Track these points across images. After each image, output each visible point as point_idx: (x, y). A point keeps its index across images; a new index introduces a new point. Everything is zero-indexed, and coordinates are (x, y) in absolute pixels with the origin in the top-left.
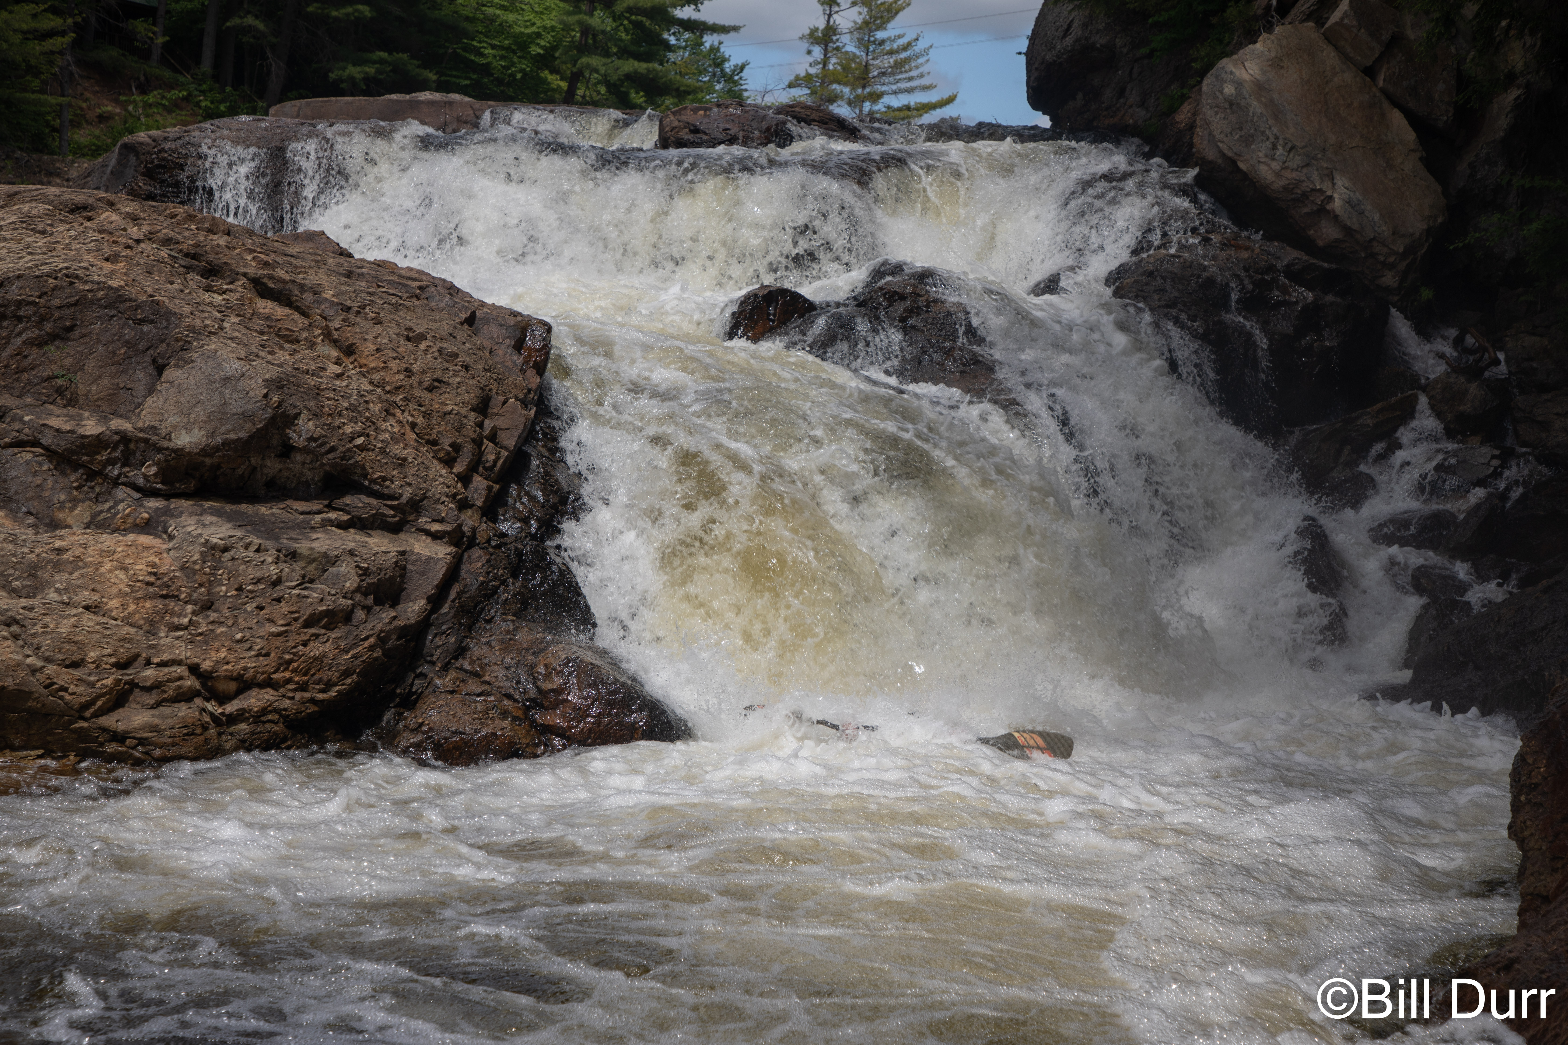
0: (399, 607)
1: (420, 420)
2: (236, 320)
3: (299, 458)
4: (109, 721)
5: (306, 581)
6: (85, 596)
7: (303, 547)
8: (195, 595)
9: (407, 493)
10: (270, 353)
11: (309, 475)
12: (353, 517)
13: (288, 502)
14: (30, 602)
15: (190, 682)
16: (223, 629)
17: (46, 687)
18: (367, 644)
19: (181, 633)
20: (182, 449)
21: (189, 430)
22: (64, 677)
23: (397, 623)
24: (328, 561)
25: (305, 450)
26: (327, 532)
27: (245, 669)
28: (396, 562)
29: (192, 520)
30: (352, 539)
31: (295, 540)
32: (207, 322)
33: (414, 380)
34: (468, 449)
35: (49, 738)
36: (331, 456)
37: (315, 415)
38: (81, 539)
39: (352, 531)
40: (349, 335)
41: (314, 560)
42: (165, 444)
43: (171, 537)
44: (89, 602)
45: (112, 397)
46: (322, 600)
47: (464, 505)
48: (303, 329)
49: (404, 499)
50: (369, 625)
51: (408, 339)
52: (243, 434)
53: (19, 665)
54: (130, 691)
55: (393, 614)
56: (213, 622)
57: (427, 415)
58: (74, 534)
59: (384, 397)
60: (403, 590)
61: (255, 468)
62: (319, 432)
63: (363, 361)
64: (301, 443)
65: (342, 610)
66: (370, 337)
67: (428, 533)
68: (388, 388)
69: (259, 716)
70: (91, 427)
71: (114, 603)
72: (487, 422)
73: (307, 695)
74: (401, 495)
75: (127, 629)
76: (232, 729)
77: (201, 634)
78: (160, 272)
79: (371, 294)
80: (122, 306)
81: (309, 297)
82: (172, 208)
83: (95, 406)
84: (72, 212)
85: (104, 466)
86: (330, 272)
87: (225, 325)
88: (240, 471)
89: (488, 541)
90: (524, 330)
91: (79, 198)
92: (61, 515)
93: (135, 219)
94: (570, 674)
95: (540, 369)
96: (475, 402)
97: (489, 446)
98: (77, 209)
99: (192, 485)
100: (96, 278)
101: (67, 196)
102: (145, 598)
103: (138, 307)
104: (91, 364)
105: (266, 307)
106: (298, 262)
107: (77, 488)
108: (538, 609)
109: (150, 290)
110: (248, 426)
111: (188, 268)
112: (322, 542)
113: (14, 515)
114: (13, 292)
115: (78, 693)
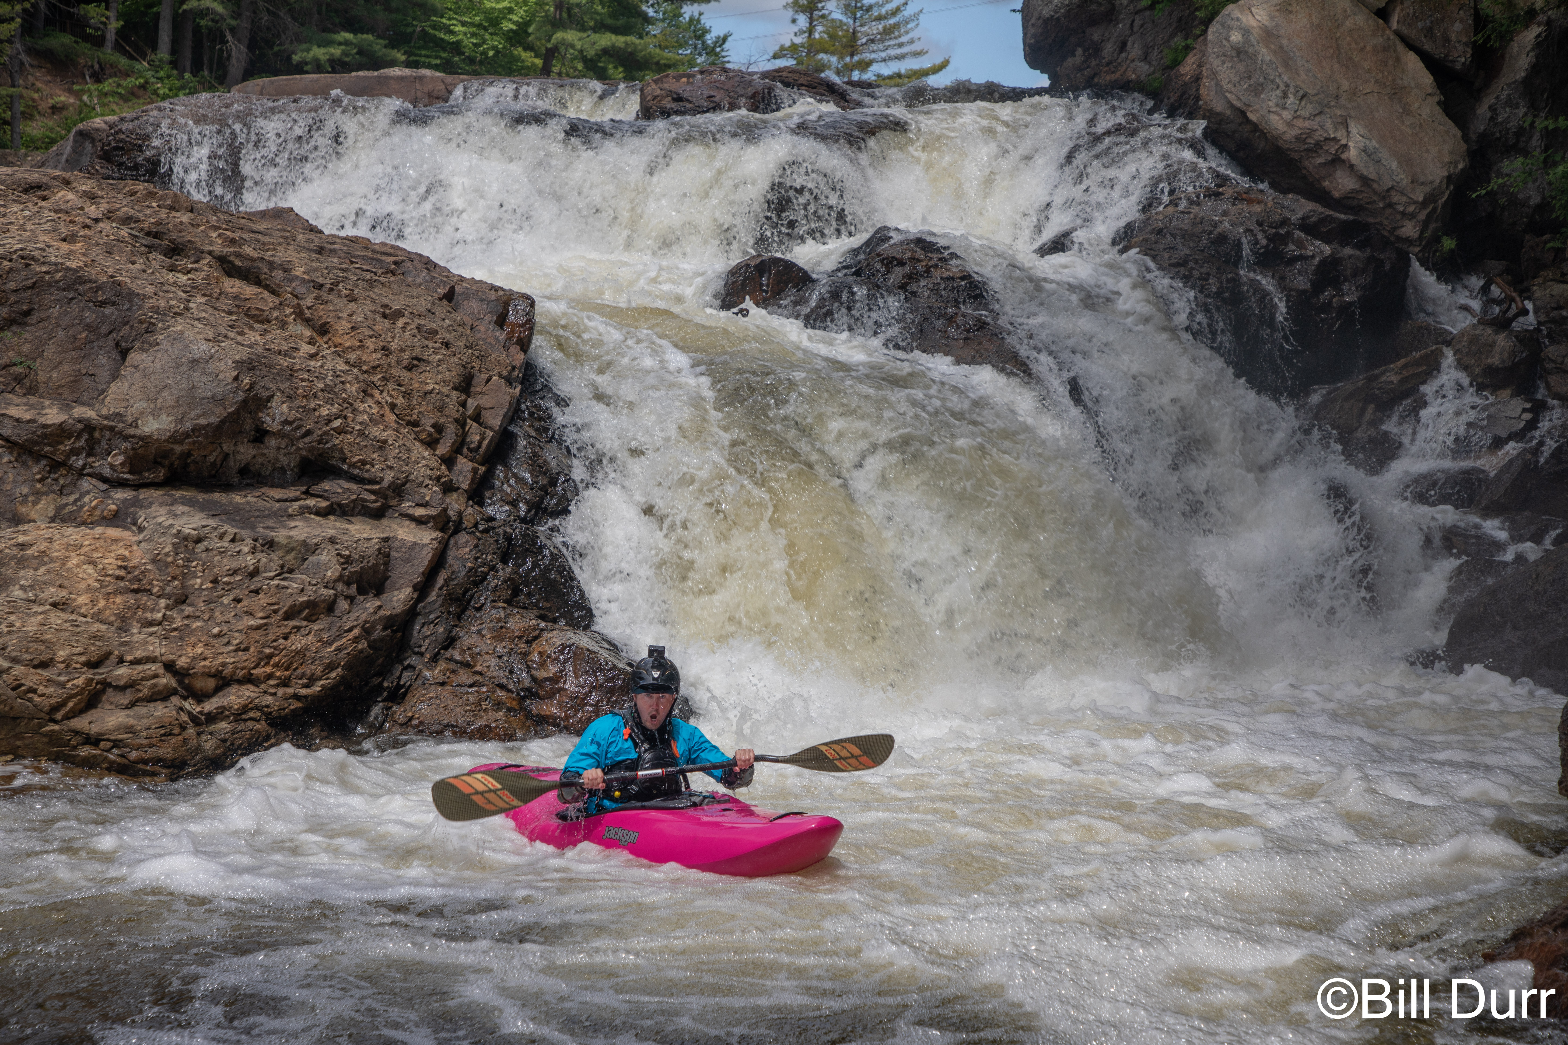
0: (384, 597)
1: (400, 401)
2: (203, 300)
3: (273, 442)
4: (81, 723)
5: (285, 571)
6: (52, 593)
7: (281, 535)
8: (168, 589)
9: (389, 477)
10: (239, 333)
11: (284, 461)
12: (332, 504)
13: (264, 489)
15: (166, 680)
16: (198, 624)
17: (14, 689)
18: (351, 635)
19: (154, 629)
20: (150, 437)
21: (156, 416)
22: (32, 678)
23: (382, 613)
24: (308, 549)
25: (279, 434)
26: (305, 520)
27: (224, 665)
28: (379, 550)
29: (163, 510)
30: (332, 526)
31: (272, 529)
32: (172, 303)
33: (393, 359)
34: (451, 430)
35: (18, 743)
36: (307, 440)
37: (289, 397)
38: (46, 533)
39: (332, 518)
40: (322, 313)
41: (293, 549)
42: (132, 431)
43: (141, 529)
44: (57, 599)
45: (75, 383)
46: (302, 590)
47: (448, 488)
48: (274, 309)
49: (385, 484)
50: (353, 616)
51: (385, 316)
52: (214, 419)
54: (103, 691)
55: (378, 603)
56: (188, 617)
57: (407, 395)
58: (38, 528)
59: (361, 377)
60: (387, 578)
61: (227, 455)
62: (293, 415)
63: (338, 340)
64: (275, 427)
65: (324, 601)
66: (344, 315)
67: (411, 518)
68: (365, 368)
69: (240, 715)
70: (53, 415)
71: (82, 599)
72: (470, 401)
73: (290, 691)
74: (382, 479)
75: (97, 626)
76: (212, 728)
77: (175, 629)
78: (121, 251)
79: (344, 270)
80: (82, 289)
81: (278, 274)
82: (131, 185)
83: (55, 394)
84: (26, 191)
85: (68, 457)
86: (300, 249)
87: (192, 305)
88: (212, 458)
89: (476, 525)
90: (506, 304)
91: (34, 177)
92: (23, 510)
93: (92, 197)
94: (565, 662)
95: (524, 345)
96: (457, 380)
97: (472, 426)
98: (31, 188)
99: (161, 474)
100: (53, 259)
101: (19, 176)
102: (115, 593)
103: (98, 288)
104: (50, 350)
105: (233, 285)
106: (267, 239)
107: (40, 481)
108: (529, 594)
109: (110, 271)
110: (218, 410)
111: (150, 248)
112: (301, 530)
115: (48, 695)
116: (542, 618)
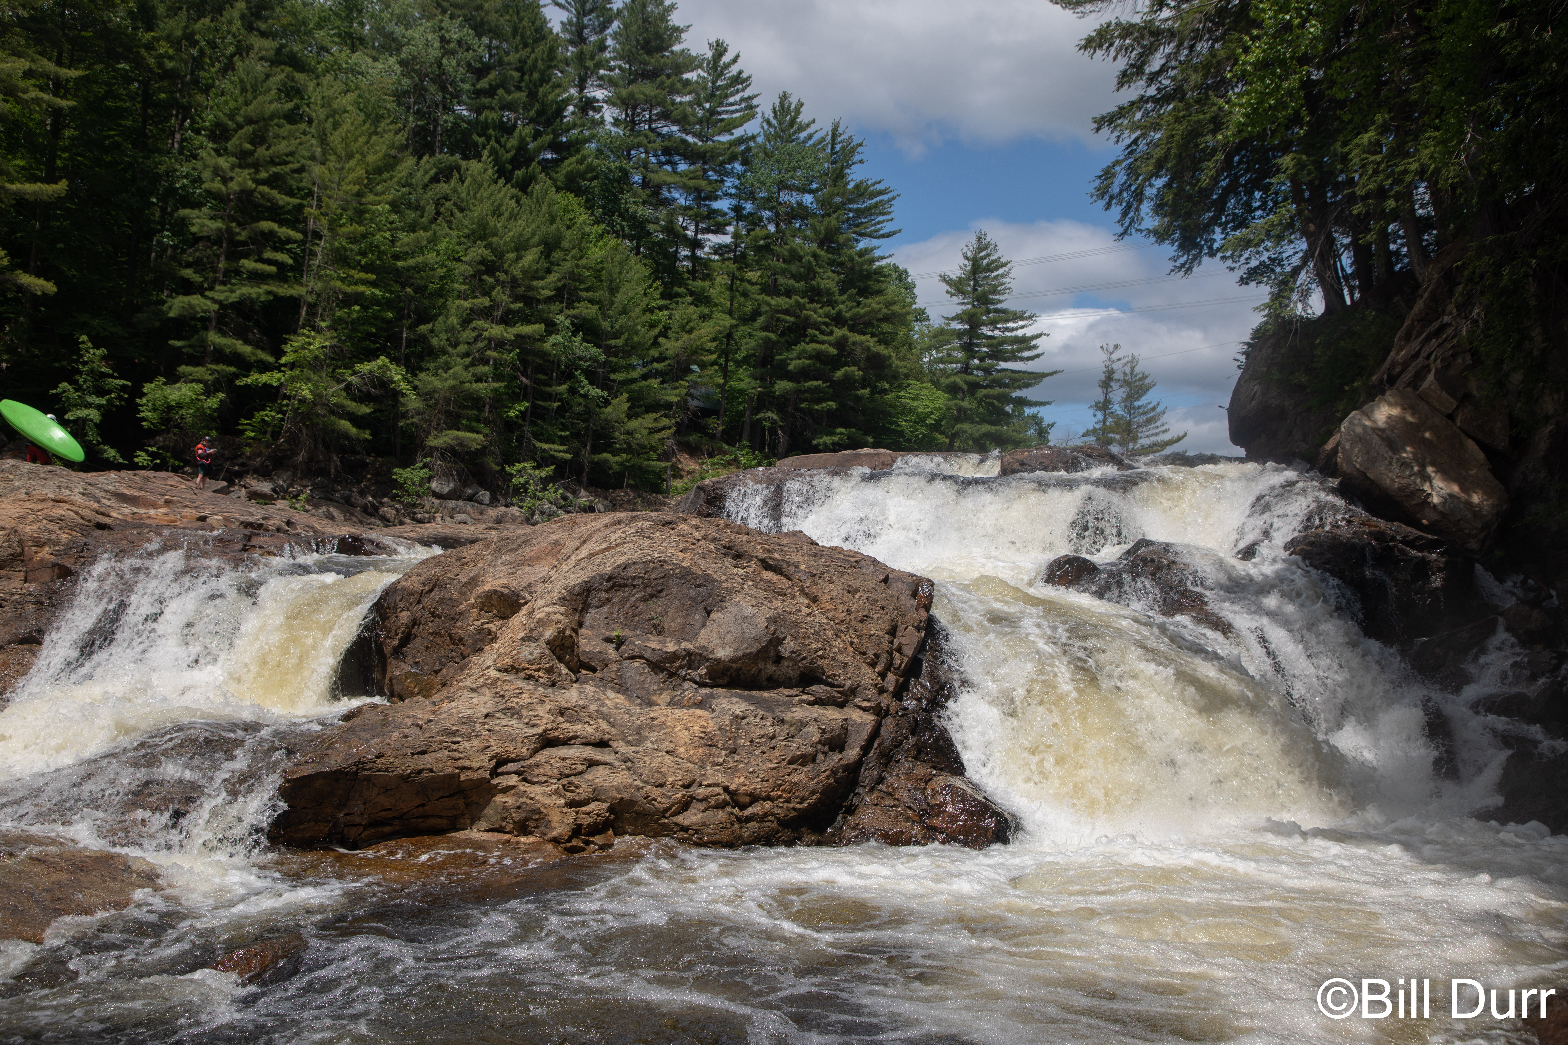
0: (844, 753)
1: (856, 640)
2: (751, 583)
3: (785, 663)
4: (679, 819)
5: (789, 737)
6: (666, 745)
7: (787, 716)
8: (727, 745)
9: (848, 684)
10: (769, 602)
11: (791, 673)
12: (817, 698)
13: (780, 690)
14: (637, 749)
15: (724, 797)
16: (742, 765)
17: (645, 799)
18: (825, 775)
19: (719, 768)
20: (720, 659)
21: (724, 648)
22: (655, 792)
23: (842, 762)
24: (802, 724)
25: (789, 659)
26: (802, 707)
27: (755, 789)
28: (842, 726)
29: (726, 701)
30: (816, 711)
31: (784, 712)
32: (735, 585)
33: (852, 616)
34: (884, 658)
35: (648, 828)
36: (804, 662)
37: (795, 638)
38: (664, 712)
39: (816, 706)
40: (815, 590)
41: (794, 724)
42: (711, 656)
43: (714, 711)
44: (669, 749)
45: (683, 629)
46: (799, 748)
47: (882, 691)
48: (789, 588)
49: (846, 688)
50: (826, 764)
51: (849, 592)
52: (754, 650)
53: (630, 785)
54: (691, 802)
55: (840, 757)
56: (736, 761)
57: (860, 637)
58: (661, 709)
59: (835, 627)
60: (846, 742)
61: (761, 670)
62: (796, 648)
63: (823, 606)
64: (787, 655)
65: (810, 754)
66: (827, 591)
67: (860, 707)
68: (837, 621)
69: (762, 818)
70: (671, 647)
71: (682, 750)
72: (895, 640)
73: (791, 806)
74: (844, 685)
75: (689, 765)
76: (748, 825)
77: (730, 768)
78: (710, 557)
79: (828, 566)
80: (689, 578)
81: (792, 569)
82: (717, 521)
83: (673, 635)
84: (664, 525)
85: (678, 670)
86: (805, 554)
87: (745, 586)
88: (753, 671)
89: (897, 713)
90: (918, 585)
91: (668, 518)
92: (654, 699)
93: (697, 528)
94: (947, 795)
95: (927, 608)
96: (888, 628)
97: (896, 655)
98: (667, 524)
99: (726, 681)
100: (675, 562)
101: (661, 517)
102: (699, 746)
103: (697, 578)
104: (671, 611)
105: (768, 575)
106: (787, 549)
107: (663, 683)
108: (927, 754)
109: (704, 568)
110: (757, 645)
111: (725, 555)
112: (799, 713)
113: (629, 698)
114: (632, 572)
115: (662, 802)
116: (934, 768)
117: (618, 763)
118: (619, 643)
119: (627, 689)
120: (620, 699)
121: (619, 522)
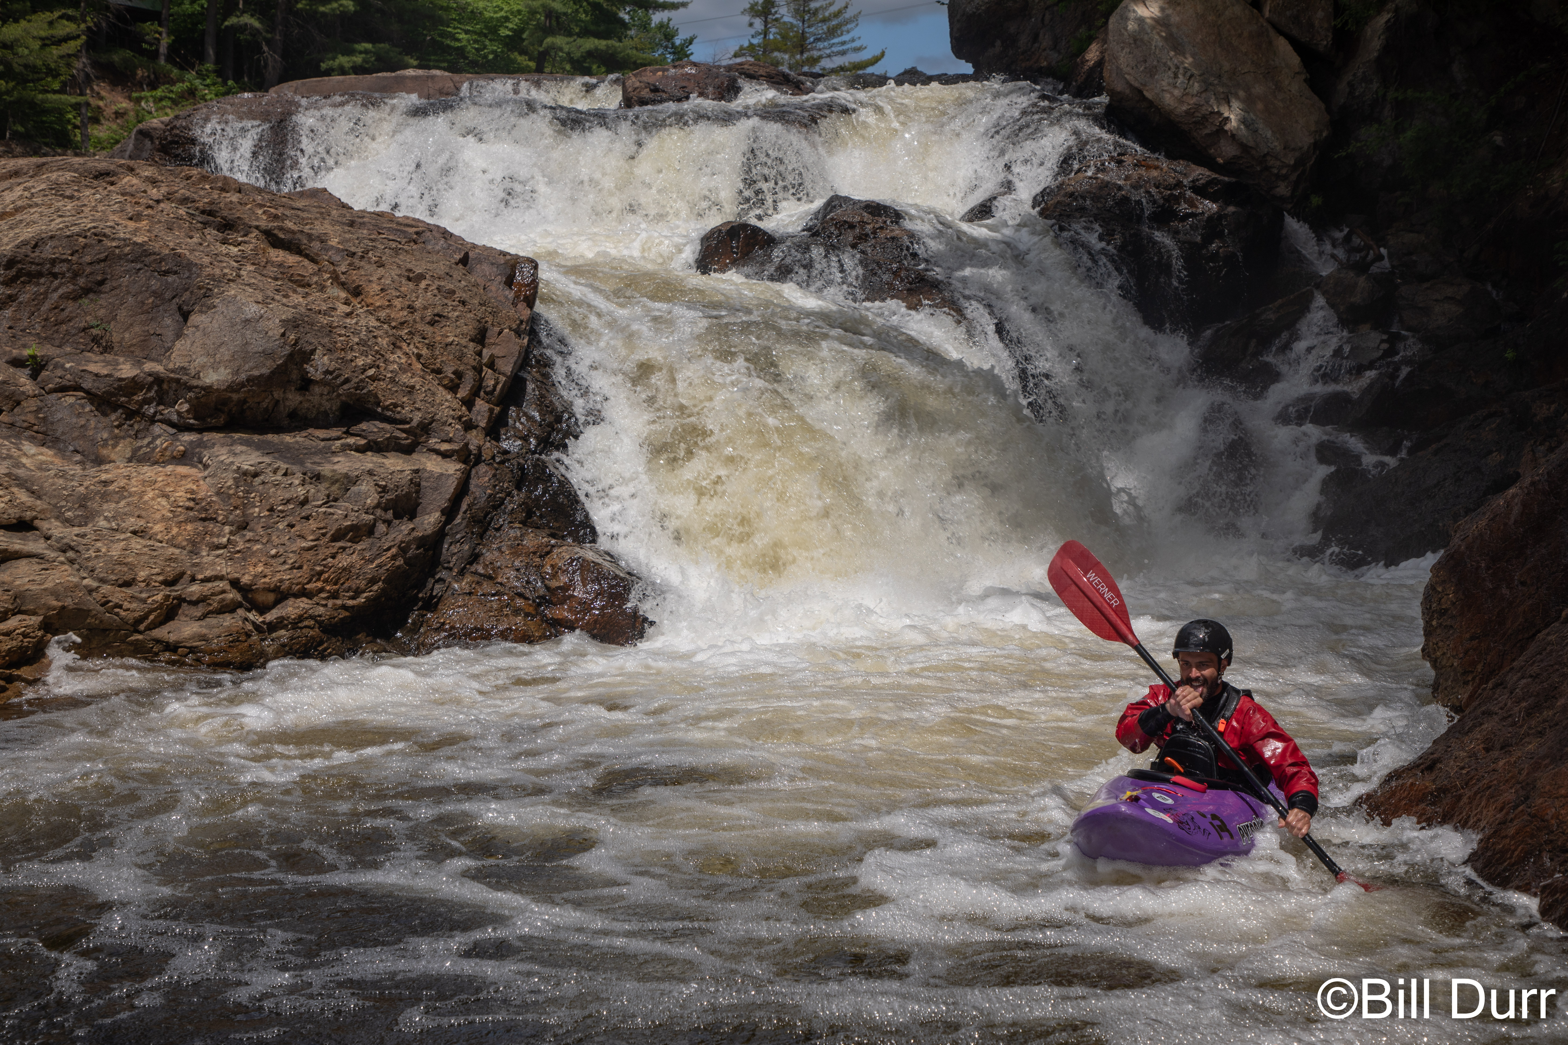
0: (416, 520)
1: (424, 352)
2: (252, 268)
3: (317, 390)
4: (162, 632)
5: (331, 500)
6: (132, 522)
7: (326, 469)
8: (231, 517)
9: (417, 417)
10: (284, 296)
11: (327, 405)
12: (369, 441)
13: (310, 430)
14: (83, 530)
15: (232, 595)
16: (259, 546)
18: (389, 554)
19: (221, 551)
20: (210, 387)
21: (215, 369)
22: (118, 595)
23: (415, 534)
24: (350, 481)
25: (322, 383)
26: (347, 456)
27: (281, 581)
28: (411, 480)
29: (224, 450)
30: (370, 461)
31: (319, 464)
32: (226, 271)
33: (417, 316)
34: (470, 376)
35: (108, 651)
36: (346, 387)
37: (329, 350)
38: (125, 472)
39: (370, 453)
40: (355, 277)
41: (337, 481)
42: (195, 382)
43: (206, 467)
44: (136, 528)
45: (144, 343)
46: (346, 516)
47: (469, 426)
48: (314, 274)
49: (414, 423)
50: (391, 537)
51: (409, 279)
52: (265, 371)
53: (76, 586)
54: (179, 606)
55: (411, 526)
56: (249, 541)
57: (431, 346)
58: (118, 468)
59: (390, 332)
60: (419, 504)
61: (277, 402)
62: (333, 366)
63: (370, 301)
64: (318, 376)
65: (365, 525)
66: (374, 278)
67: (438, 452)
68: (393, 324)
69: (296, 623)
70: (127, 370)
71: (158, 528)
72: (485, 351)
73: (339, 602)
74: (412, 419)
75: (172, 550)
76: (273, 635)
77: (239, 552)
78: (180, 228)
79: (372, 240)
80: (147, 260)
81: (316, 245)
82: (186, 170)
83: (129, 352)
84: (96, 177)
85: (141, 407)
86: (334, 223)
87: (243, 273)
88: (264, 405)
89: (493, 458)
90: (513, 268)
91: (103, 166)
92: (105, 452)
93: (154, 182)
94: (574, 572)
95: (530, 302)
96: (473, 333)
97: (487, 372)
98: (101, 175)
99: (222, 420)
100: (122, 235)
101: (90, 164)
102: (186, 521)
103: (162, 260)
104: (122, 314)
105: (278, 255)
106: (305, 215)
107: (118, 427)
108: (541, 517)
109: (171, 244)
110: (269, 363)
111: (205, 224)
112: (343, 464)
113: (61, 452)
114: (48, 251)
115: (132, 609)
116: (553, 536)
117: (53, 555)
118: (36, 367)
119: (57, 440)
120: (47, 455)
121: (16, 173)
